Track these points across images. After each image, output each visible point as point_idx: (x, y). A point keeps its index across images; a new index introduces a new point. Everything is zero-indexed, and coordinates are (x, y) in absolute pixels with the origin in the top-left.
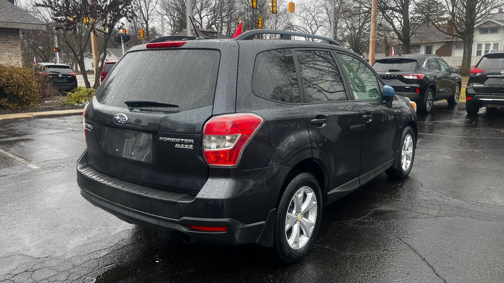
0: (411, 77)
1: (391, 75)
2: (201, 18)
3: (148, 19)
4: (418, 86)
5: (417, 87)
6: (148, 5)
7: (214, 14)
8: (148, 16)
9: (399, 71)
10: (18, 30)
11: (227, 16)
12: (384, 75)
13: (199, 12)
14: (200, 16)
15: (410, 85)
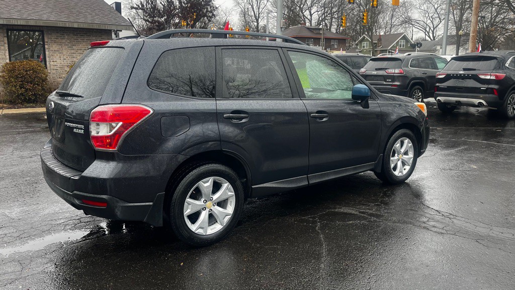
0: (488, 77)
1: (464, 75)
2: (311, 15)
3: (259, 17)
4: (496, 87)
5: (495, 89)
6: (260, 3)
7: (325, 10)
8: (259, 14)
9: (475, 70)
10: (110, 31)
11: (338, 11)
12: (457, 75)
13: (310, 9)
14: (310, 12)
15: (486, 86)
